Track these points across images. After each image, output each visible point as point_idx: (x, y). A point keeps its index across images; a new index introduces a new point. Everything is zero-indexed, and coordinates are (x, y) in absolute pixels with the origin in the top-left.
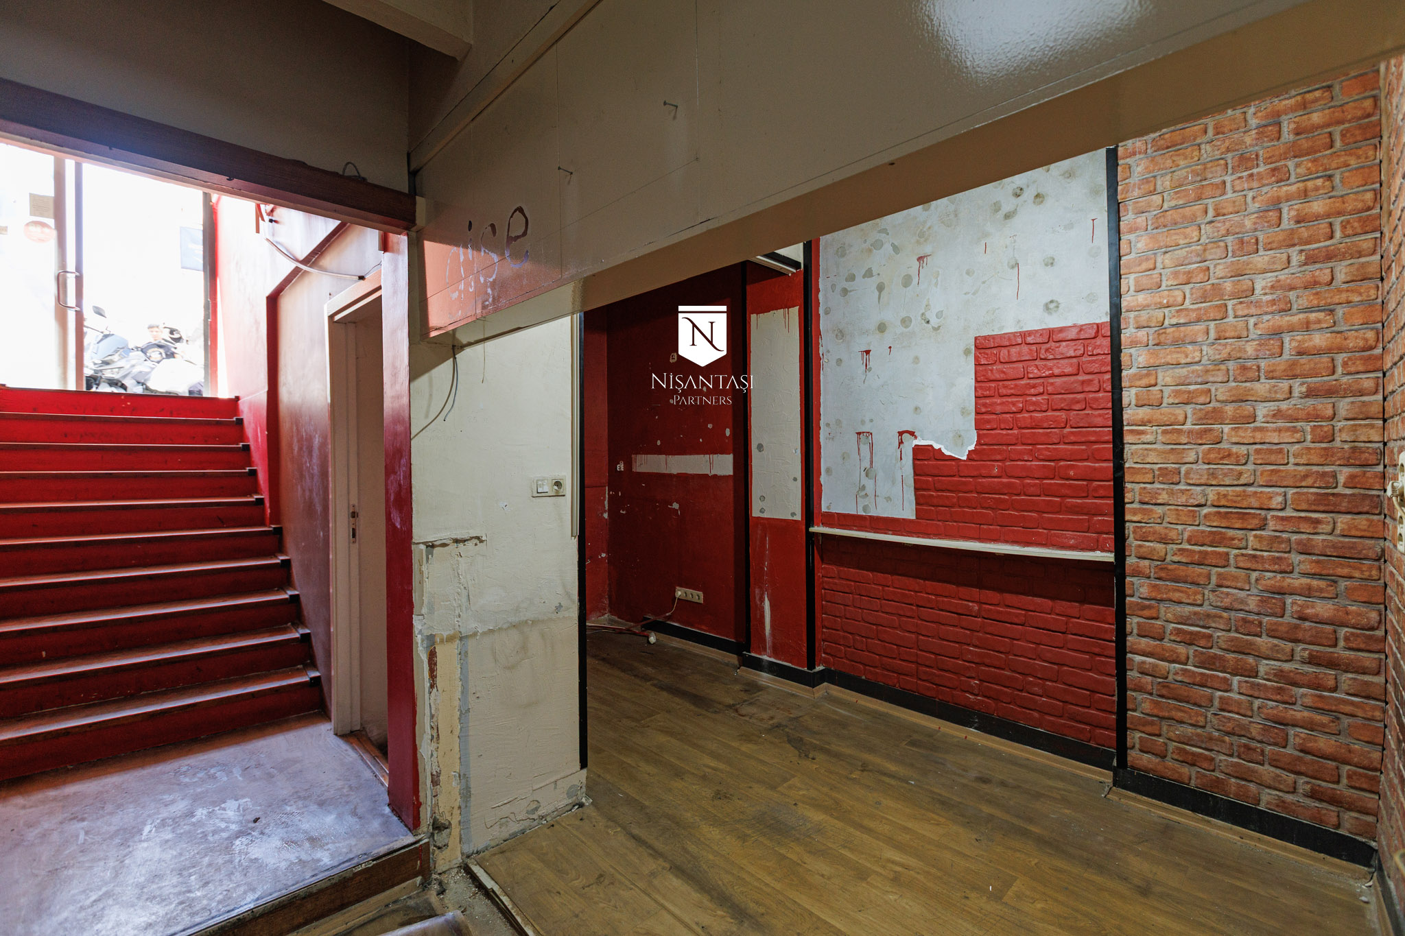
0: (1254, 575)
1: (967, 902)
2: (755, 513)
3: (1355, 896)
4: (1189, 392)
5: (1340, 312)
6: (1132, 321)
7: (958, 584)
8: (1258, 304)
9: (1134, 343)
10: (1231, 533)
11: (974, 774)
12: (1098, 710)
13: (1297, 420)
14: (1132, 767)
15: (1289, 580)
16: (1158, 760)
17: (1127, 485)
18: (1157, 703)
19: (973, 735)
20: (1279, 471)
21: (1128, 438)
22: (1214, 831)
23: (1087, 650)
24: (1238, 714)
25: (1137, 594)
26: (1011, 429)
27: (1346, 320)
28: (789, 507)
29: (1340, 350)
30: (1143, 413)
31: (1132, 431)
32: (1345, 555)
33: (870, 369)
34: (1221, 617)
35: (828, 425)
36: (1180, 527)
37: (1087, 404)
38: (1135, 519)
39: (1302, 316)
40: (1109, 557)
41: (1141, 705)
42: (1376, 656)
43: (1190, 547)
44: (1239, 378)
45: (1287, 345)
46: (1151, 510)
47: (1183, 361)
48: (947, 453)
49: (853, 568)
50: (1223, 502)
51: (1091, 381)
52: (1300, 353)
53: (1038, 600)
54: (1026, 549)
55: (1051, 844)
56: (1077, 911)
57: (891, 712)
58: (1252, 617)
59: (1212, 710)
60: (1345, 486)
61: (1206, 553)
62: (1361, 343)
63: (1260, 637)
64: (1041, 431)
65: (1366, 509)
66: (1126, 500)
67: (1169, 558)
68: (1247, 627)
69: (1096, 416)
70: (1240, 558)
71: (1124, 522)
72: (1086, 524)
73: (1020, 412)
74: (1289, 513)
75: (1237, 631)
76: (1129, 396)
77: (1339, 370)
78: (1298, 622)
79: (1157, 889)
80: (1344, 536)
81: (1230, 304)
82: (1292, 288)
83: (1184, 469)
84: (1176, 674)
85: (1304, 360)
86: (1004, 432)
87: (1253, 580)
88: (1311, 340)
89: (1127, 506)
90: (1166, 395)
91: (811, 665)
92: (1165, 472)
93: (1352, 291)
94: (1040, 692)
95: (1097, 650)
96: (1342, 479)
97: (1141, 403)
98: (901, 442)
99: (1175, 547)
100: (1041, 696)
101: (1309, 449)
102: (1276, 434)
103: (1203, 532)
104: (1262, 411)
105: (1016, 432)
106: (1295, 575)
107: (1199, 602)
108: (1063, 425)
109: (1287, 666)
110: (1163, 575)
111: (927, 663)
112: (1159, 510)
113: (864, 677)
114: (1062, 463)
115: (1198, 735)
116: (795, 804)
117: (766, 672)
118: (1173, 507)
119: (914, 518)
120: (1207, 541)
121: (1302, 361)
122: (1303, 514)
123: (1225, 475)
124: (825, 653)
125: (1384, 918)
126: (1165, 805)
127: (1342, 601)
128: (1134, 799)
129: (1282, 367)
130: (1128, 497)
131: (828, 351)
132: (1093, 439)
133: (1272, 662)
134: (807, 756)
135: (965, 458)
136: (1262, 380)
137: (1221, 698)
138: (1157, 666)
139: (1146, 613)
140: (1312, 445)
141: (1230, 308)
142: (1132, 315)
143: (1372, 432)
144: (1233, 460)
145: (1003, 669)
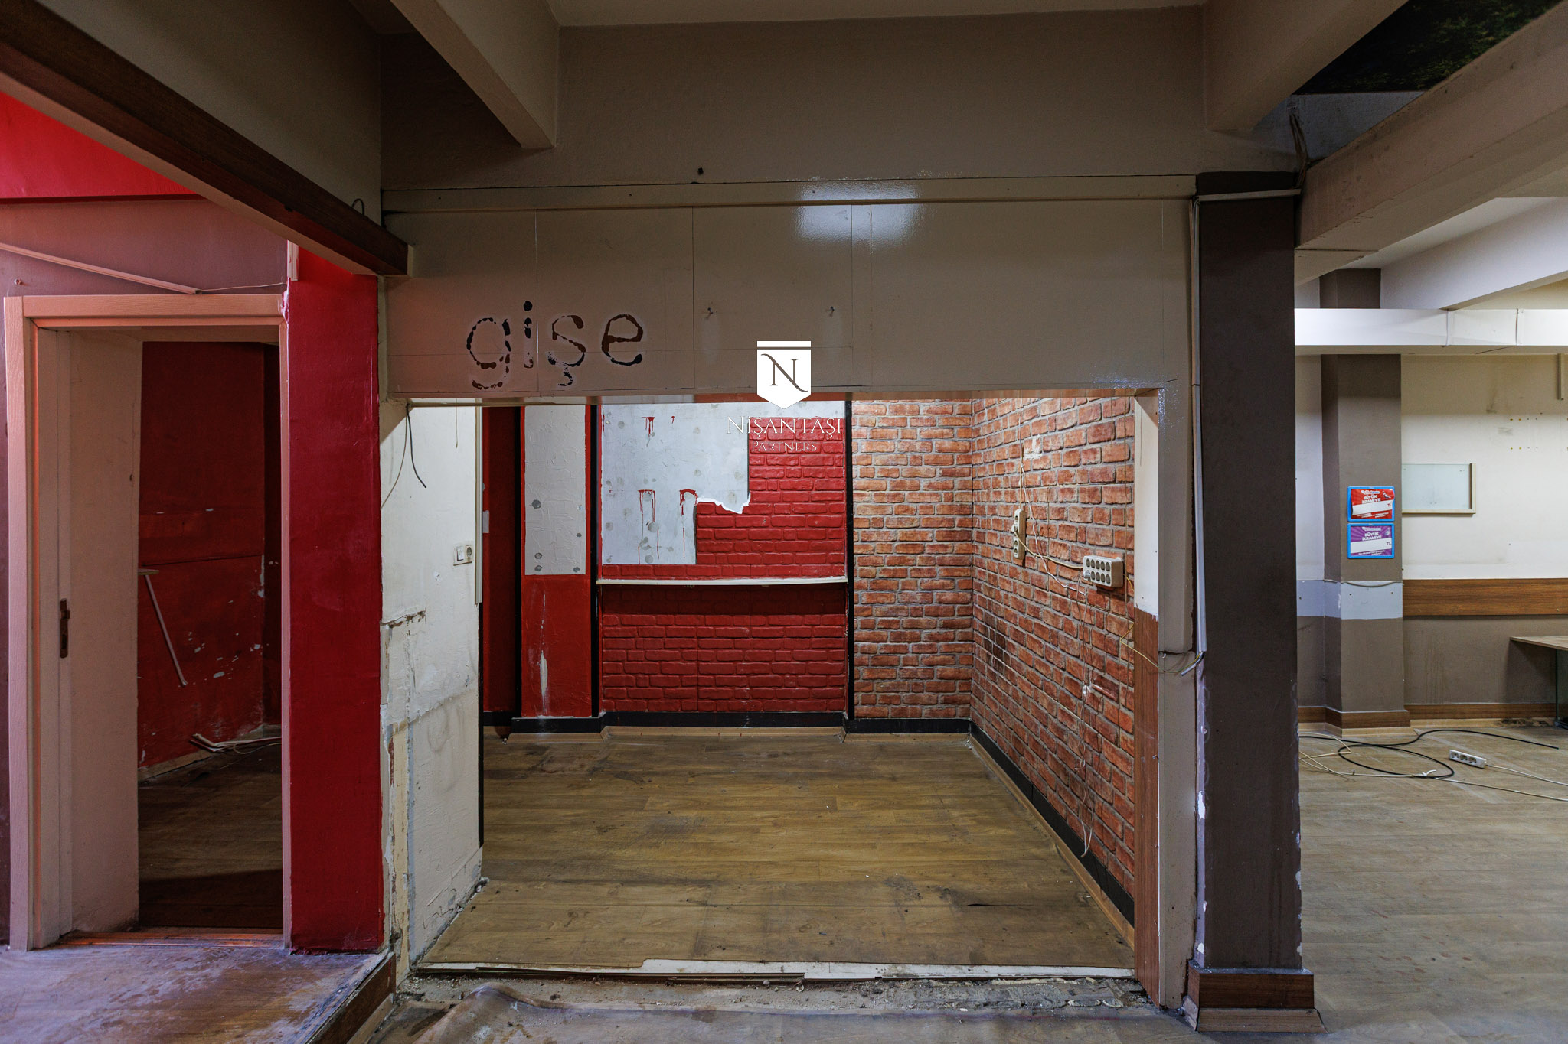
0: (919, 580)
1: (822, 818)
2: (529, 570)
3: (966, 748)
4: (888, 470)
5: (956, 430)
6: (858, 421)
7: (733, 614)
8: (921, 420)
9: (860, 436)
10: (908, 556)
11: (764, 755)
12: (832, 686)
13: (938, 489)
14: (857, 717)
15: (935, 582)
16: (871, 707)
17: (855, 530)
18: (871, 671)
19: (747, 732)
20: (931, 518)
21: (855, 499)
22: (902, 741)
23: (824, 646)
24: (912, 665)
25: (860, 602)
26: (776, 491)
27: (958, 434)
28: (575, 563)
29: (956, 451)
30: (864, 482)
31: (858, 494)
32: (958, 564)
33: (653, 435)
34: (904, 609)
35: (608, 483)
36: (883, 555)
37: (827, 474)
38: (859, 552)
39: (940, 430)
40: (844, 579)
41: (862, 672)
42: (969, 617)
43: (888, 567)
44: (913, 463)
45: (934, 446)
46: (868, 546)
47: (886, 450)
48: (726, 509)
49: (636, 614)
50: (905, 539)
51: (828, 458)
52: (939, 451)
53: (793, 617)
54: (785, 580)
55: (837, 774)
56: (875, 799)
57: (675, 734)
58: (919, 606)
59: (899, 667)
60: (958, 527)
61: (896, 570)
62: (964, 448)
63: (922, 617)
64: (797, 492)
65: (966, 538)
66: (854, 540)
67: (878, 576)
68: (917, 613)
69: (832, 483)
70: (913, 571)
71: (853, 554)
72: (825, 559)
73: (782, 478)
74: (935, 543)
75: (911, 616)
76: (856, 470)
77: (956, 462)
78: (938, 605)
79: (898, 776)
80: (957, 554)
81: (909, 418)
82: (937, 414)
83: (885, 518)
84: (881, 649)
85: (941, 455)
86: (772, 493)
87: (919, 584)
88: (944, 444)
89: (855, 544)
90: (876, 471)
91: (595, 713)
92: (876, 520)
93: (961, 419)
94: (794, 684)
95: (830, 645)
96: (956, 522)
97: (863, 476)
98: (683, 500)
99: (881, 568)
100: (795, 687)
101: (943, 505)
102: (929, 497)
103: (895, 557)
104: (923, 483)
105: (778, 492)
106: (937, 578)
107: (893, 601)
108: (811, 488)
109: (934, 631)
110: (874, 587)
111: (707, 684)
112: (872, 545)
113: (647, 711)
114: (810, 516)
115: (893, 684)
116: (669, 813)
117: (543, 731)
118: (880, 543)
119: (694, 563)
120: (898, 562)
121: (941, 456)
122: (941, 543)
123: (906, 522)
124: (605, 698)
125: (981, 750)
126: (876, 734)
127: (956, 590)
128: (859, 737)
129: (932, 458)
130: (855, 538)
131: (610, 414)
132: (829, 498)
133: (927, 631)
134: (642, 781)
135: (740, 512)
136: (923, 465)
137: (904, 658)
138: (871, 646)
139: (866, 613)
140: (944, 504)
141: (908, 420)
142: (858, 417)
143: (968, 496)
144: (910, 513)
145: (768, 674)
